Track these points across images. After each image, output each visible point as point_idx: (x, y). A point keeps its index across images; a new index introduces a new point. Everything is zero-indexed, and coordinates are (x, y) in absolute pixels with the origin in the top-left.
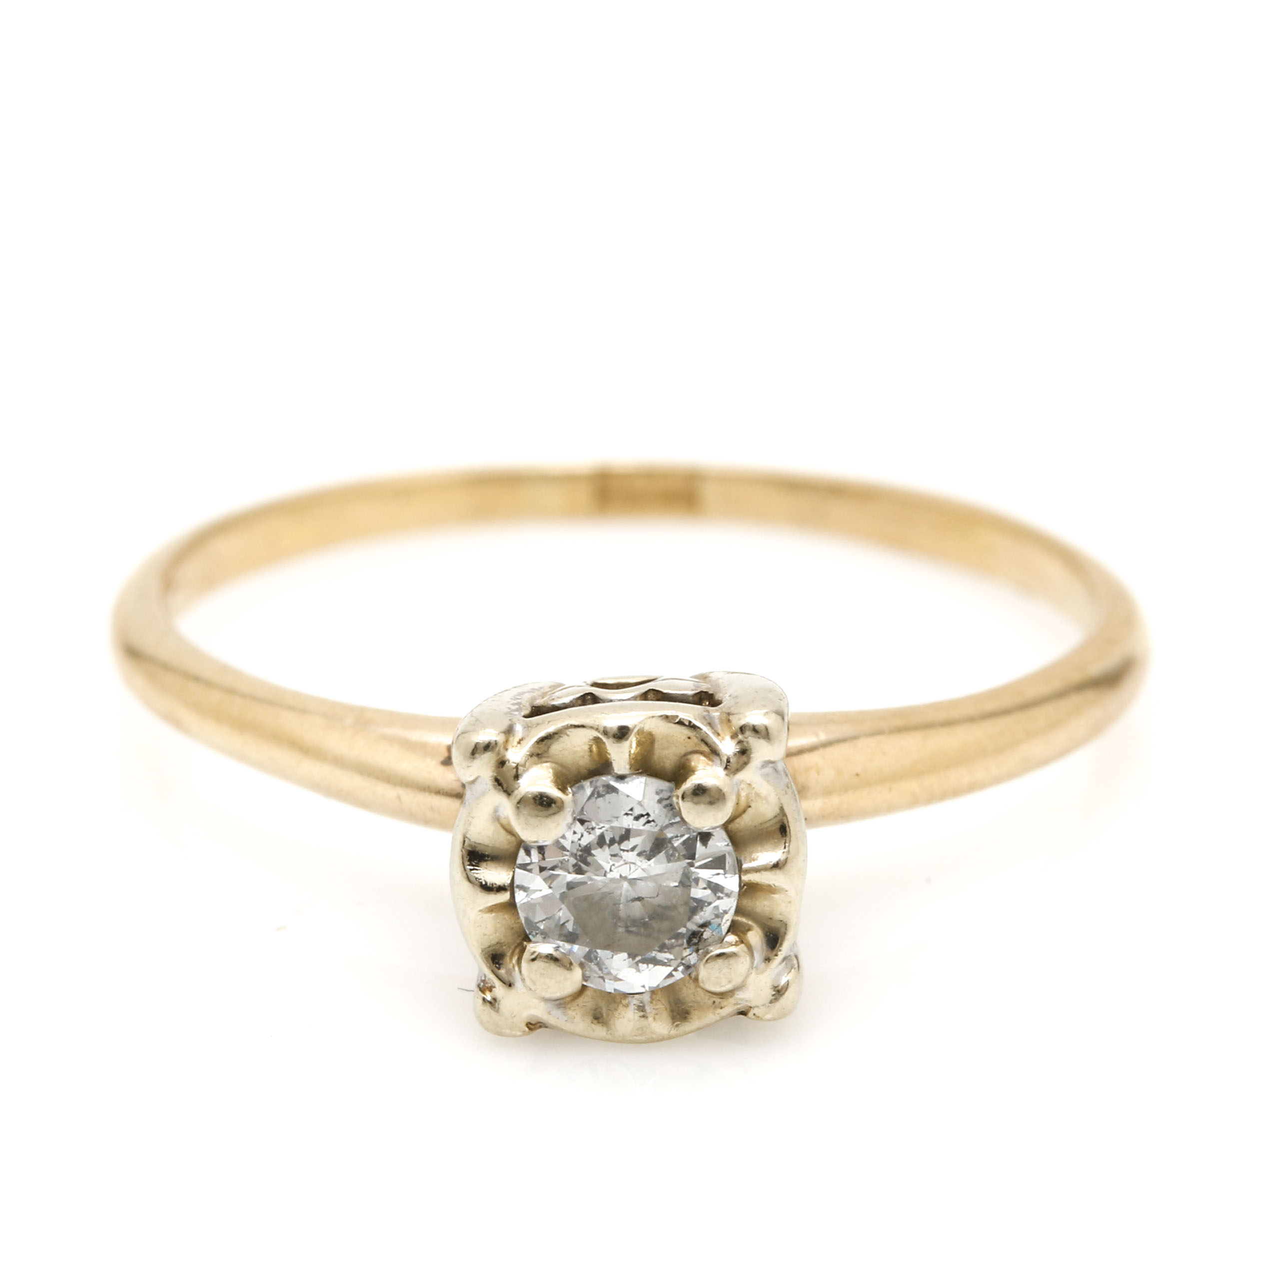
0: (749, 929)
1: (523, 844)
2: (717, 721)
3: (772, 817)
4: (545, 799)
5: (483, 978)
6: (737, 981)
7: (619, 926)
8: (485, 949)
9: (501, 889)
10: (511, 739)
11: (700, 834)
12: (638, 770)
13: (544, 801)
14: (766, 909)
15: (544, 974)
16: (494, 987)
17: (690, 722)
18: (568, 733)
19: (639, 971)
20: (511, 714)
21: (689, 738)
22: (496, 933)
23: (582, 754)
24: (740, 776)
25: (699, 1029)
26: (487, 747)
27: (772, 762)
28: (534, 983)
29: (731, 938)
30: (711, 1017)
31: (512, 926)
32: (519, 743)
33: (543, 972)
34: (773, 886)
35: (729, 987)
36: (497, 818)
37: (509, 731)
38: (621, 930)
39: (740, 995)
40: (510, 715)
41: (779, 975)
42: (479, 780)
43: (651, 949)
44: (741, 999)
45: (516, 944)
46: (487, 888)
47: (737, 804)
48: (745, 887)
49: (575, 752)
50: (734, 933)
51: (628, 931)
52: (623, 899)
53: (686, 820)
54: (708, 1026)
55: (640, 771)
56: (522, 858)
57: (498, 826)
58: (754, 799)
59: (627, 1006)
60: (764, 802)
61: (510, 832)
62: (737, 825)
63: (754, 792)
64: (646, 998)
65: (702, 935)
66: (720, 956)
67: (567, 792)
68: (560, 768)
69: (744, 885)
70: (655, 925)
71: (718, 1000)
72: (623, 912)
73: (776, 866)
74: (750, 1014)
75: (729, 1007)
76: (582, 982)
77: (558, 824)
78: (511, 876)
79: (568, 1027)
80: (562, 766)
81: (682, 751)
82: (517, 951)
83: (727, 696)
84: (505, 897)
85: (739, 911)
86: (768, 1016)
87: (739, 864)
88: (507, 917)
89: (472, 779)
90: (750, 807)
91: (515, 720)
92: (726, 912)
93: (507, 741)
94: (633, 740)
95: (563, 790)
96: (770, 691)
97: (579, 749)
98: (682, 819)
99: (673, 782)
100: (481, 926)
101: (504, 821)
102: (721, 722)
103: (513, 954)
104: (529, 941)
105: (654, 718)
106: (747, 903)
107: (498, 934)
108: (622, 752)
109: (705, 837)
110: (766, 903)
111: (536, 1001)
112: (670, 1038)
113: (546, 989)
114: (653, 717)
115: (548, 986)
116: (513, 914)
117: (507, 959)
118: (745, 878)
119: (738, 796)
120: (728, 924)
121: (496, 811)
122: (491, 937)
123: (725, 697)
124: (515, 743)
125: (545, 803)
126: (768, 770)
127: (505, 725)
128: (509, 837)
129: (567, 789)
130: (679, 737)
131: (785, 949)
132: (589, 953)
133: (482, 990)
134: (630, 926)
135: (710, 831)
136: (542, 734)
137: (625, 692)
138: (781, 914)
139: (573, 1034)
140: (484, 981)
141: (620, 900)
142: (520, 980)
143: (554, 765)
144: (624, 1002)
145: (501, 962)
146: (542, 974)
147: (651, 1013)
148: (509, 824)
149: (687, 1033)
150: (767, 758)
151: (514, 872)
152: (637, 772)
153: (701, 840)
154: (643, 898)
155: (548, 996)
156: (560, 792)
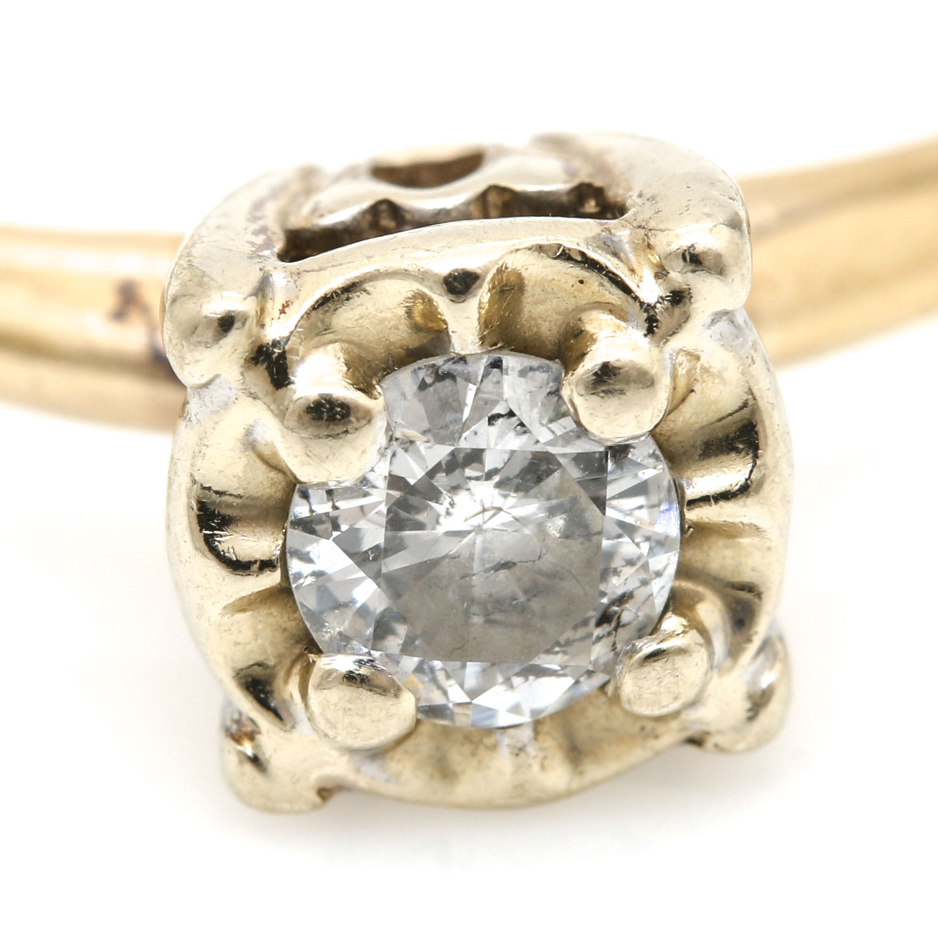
0: (700, 598)
1: (298, 486)
2: (627, 247)
3: (736, 407)
4: (339, 409)
5: (236, 716)
6: (688, 694)
7: (474, 614)
8: (242, 670)
9: (266, 565)
10: (269, 305)
11: (610, 448)
12: (495, 344)
13: (337, 413)
14: (729, 562)
15: (350, 709)
16: (259, 733)
17: (583, 254)
18: (368, 288)
19: (511, 687)
20: (260, 256)
21: (581, 282)
22: (256, 640)
23: (393, 323)
24: (676, 343)
25: (618, 775)
26: (226, 323)
27: (726, 313)
28: (334, 727)
29: (673, 623)
30: (638, 754)
31: (283, 626)
32: (283, 312)
33: (348, 706)
34: (740, 525)
35: (675, 706)
36: (250, 444)
37: (262, 289)
38: (477, 620)
39: (692, 715)
40: (258, 260)
41: (757, 675)
42: (217, 381)
43: (532, 651)
44: (693, 722)
45: (293, 657)
46: (239, 566)
47: (675, 388)
48: (692, 529)
49: (383, 320)
50: (679, 612)
51: (489, 622)
52: (476, 566)
53: (588, 427)
54: (632, 768)
55: (499, 345)
56: (300, 509)
57: (253, 456)
58: (699, 379)
59: (494, 748)
60: (717, 381)
61: (273, 464)
62: (672, 425)
63: (699, 366)
64: (526, 734)
65: (619, 617)
66: (655, 656)
67: (375, 393)
68: (356, 350)
69: (689, 527)
70: (535, 605)
71: (649, 725)
72: (480, 586)
73: (745, 489)
74: (710, 743)
75: (670, 735)
76: (416, 714)
77: (364, 452)
78: (280, 542)
79: (392, 789)
80: (359, 346)
81: (571, 303)
82: (297, 669)
83: (634, 194)
84: (272, 579)
85: (683, 571)
86: (741, 746)
87: (679, 491)
88: (274, 611)
89: (203, 380)
90: (693, 391)
91: (269, 268)
92: (658, 574)
93: (262, 310)
94: (483, 295)
95: (367, 390)
96: (712, 184)
97: (389, 315)
98: (578, 423)
99: (557, 360)
100: (230, 630)
101: (266, 452)
102: (635, 249)
103: (289, 673)
104: (319, 652)
105: (519, 253)
106: (697, 557)
107: (260, 641)
108: (467, 318)
109: (620, 452)
110: (728, 553)
111: (334, 753)
112: (569, 793)
113: (355, 733)
114: (517, 250)
115: (358, 729)
116: (286, 605)
117: (278, 682)
118: (692, 515)
119: (674, 377)
120: (665, 594)
121: (249, 432)
122: (248, 647)
123: (631, 196)
124: (276, 313)
125: (338, 417)
126: (723, 326)
127: (255, 277)
128: (273, 474)
129: (375, 388)
130: (563, 281)
131: (761, 628)
132: (421, 663)
133: (237, 738)
134: (493, 613)
135: (627, 443)
136: (319, 294)
137: (449, 195)
138: (753, 570)
139: (399, 800)
140: (238, 722)
141: (472, 568)
142: (306, 719)
143: (346, 345)
144: (489, 741)
145: (268, 688)
146: (346, 710)
147: (535, 757)
148: (275, 455)
149: (595, 784)
150: (720, 307)
151: (285, 534)
152: (494, 347)
153: (613, 456)
154: (514, 564)
155: (357, 744)
156: (359, 393)
